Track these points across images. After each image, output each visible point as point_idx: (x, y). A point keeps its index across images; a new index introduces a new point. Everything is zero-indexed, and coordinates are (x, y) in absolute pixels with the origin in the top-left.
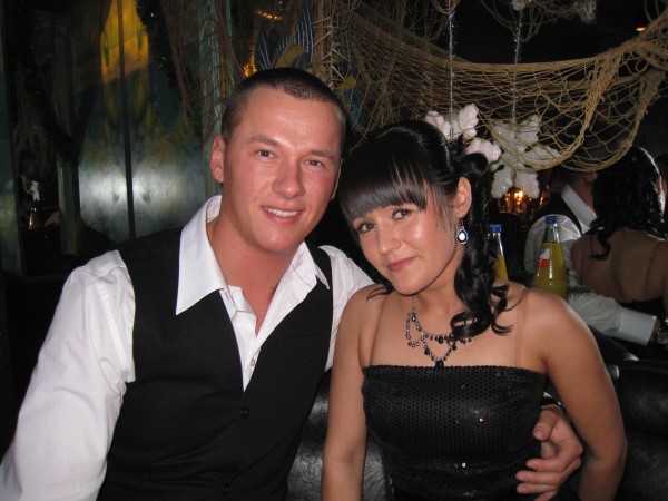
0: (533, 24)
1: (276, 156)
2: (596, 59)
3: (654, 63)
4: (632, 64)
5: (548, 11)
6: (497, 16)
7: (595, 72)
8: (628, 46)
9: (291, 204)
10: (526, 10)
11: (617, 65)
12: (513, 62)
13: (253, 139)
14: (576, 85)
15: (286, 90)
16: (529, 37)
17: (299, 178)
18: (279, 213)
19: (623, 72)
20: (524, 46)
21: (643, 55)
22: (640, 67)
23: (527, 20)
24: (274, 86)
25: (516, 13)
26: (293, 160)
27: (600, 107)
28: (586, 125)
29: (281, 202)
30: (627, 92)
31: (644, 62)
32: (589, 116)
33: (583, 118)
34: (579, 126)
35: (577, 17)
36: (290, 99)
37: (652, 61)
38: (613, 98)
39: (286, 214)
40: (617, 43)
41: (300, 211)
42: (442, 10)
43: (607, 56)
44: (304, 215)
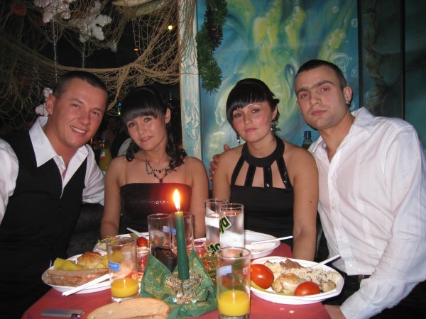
0: (90, 49)
1: (80, 107)
2: (119, 69)
3: (141, 72)
4: (133, 72)
5: (96, 44)
6: (73, 44)
7: (120, 74)
8: (131, 65)
9: (84, 128)
10: (87, 43)
11: (128, 72)
12: (81, 67)
13: (73, 99)
14: (113, 78)
15: (88, 82)
16: (89, 55)
17: (89, 118)
18: (79, 131)
19: (130, 74)
20: (86, 59)
21: (137, 69)
22: (136, 73)
23: (87, 47)
24: (83, 79)
25: (82, 44)
26: (87, 110)
27: (122, 88)
28: (117, 95)
29: (80, 126)
30: (132, 82)
31: (137, 72)
32: (118, 92)
33: (116, 92)
34: (115, 95)
35: (109, 49)
36: (89, 86)
37: (140, 71)
38: (127, 84)
39: (81, 131)
40: (127, 63)
41: (86, 132)
42: (51, 41)
43: (124, 68)
44: (88, 133)
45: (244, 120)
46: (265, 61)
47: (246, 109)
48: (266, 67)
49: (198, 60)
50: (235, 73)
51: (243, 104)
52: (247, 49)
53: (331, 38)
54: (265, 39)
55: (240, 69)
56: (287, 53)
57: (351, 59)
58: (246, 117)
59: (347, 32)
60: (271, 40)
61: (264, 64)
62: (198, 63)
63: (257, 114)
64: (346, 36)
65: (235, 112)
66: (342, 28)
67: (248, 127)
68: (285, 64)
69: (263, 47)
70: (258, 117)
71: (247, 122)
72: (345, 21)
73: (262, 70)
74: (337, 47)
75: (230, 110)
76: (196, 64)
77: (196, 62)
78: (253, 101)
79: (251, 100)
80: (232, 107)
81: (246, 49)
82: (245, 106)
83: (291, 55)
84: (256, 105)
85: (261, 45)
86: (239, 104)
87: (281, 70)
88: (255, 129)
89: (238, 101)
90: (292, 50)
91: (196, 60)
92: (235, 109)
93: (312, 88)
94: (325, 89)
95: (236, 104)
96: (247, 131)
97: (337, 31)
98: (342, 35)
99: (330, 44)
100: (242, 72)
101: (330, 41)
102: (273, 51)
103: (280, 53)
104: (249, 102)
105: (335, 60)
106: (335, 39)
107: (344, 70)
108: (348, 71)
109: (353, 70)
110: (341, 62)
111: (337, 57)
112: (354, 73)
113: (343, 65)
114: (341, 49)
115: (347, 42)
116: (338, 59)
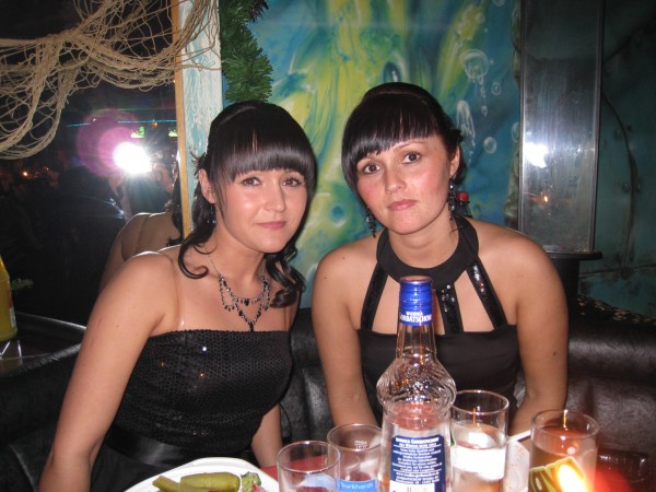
2: (36, 42)
7: (37, 55)
11: (58, 53)
37: (90, 54)
43: (48, 41)
45: (385, 180)
46: (348, 53)
47: (388, 156)
48: (350, 64)
49: (221, 38)
50: (290, 72)
51: (382, 143)
52: (314, 25)
53: (460, 20)
54: (348, 8)
55: (299, 65)
56: (387, 40)
57: (492, 62)
58: (391, 176)
59: (486, 13)
60: (359, 12)
61: (345, 59)
62: (221, 46)
63: (415, 167)
64: (484, 20)
65: (362, 163)
66: (478, 5)
67: (395, 198)
68: (382, 64)
69: (345, 24)
70: (418, 173)
71: (393, 186)
73: (342, 69)
74: (470, 38)
75: (350, 157)
76: (218, 47)
77: (218, 43)
78: (406, 134)
79: (402, 131)
80: (356, 149)
81: (311, 24)
82: (387, 147)
83: (395, 45)
84: (413, 145)
85: (341, 19)
86: (373, 141)
87: (376, 73)
88: (411, 203)
89: (369, 136)
90: (397, 36)
91: (217, 37)
92: (361, 155)
95: (364, 143)
96: (392, 207)
97: (470, 8)
98: (479, 17)
99: (460, 32)
100: (305, 71)
101: (460, 25)
102: (362, 34)
103: (375, 40)
104: (396, 138)
105: (467, 63)
106: (467, 23)
107: (482, 83)
108: (488, 84)
109: (494, 84)
110: (476, 67)
111: (470, 56)
112: (496, 88)
113: (479, 73)
114: (476, 44)
115: (486, 30)
116: (473, 61)
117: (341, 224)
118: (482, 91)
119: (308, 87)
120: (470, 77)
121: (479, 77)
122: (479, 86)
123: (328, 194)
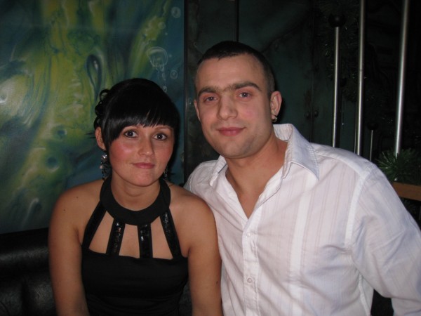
46: (59, 47)
48: (60, 55)
50: (11, 60)
52: (31, 26)
53: (147, 27)
54: (59, 14)
56: (90, 38)
57: (170, 56)
59: (167, 22)
61: (57, 51)
64: (165, 26)
66: (161, 16)
68: (86, 55)
69: (56, 26)
72: (165, 8)
73: (54, 58)
74: (154, 39)
81: (29, 25)
83: (96, 42)
85: (53, 22)
87: (82, 62)
90: (97, 36)
93: (225, 90)
94: (245, 95)
97: (155, 18)
98: (161, 25)
99: (146, 35)
100: (24, 59)
101: (146, 30)
102: (70, 34)
103: (80, 38)
105: (152, 56)
106: (152, 28)
107: (163, 70)
108: (168, 71)
109: (173, 71)
110: (159, 59)
111: (154, 51)
112: (174, 74)
113: (161, 63)
114: (159, 42)
115: (166, 34)
116: (156, 55)
117: (54, 170)
118: (163, 76)
119: (27, 71)
120: (154, 66)
121: (160, 66)
122: (161, 72)
123: (44, 149)
